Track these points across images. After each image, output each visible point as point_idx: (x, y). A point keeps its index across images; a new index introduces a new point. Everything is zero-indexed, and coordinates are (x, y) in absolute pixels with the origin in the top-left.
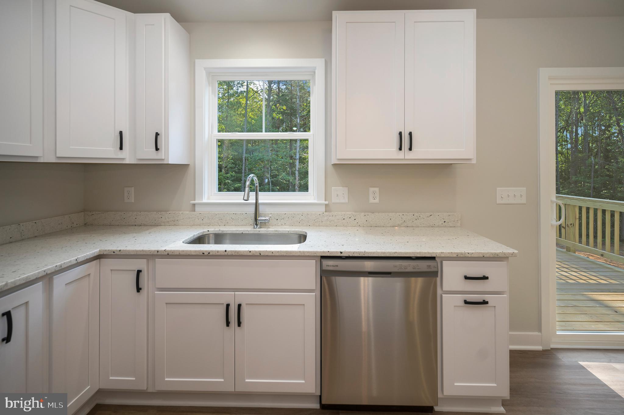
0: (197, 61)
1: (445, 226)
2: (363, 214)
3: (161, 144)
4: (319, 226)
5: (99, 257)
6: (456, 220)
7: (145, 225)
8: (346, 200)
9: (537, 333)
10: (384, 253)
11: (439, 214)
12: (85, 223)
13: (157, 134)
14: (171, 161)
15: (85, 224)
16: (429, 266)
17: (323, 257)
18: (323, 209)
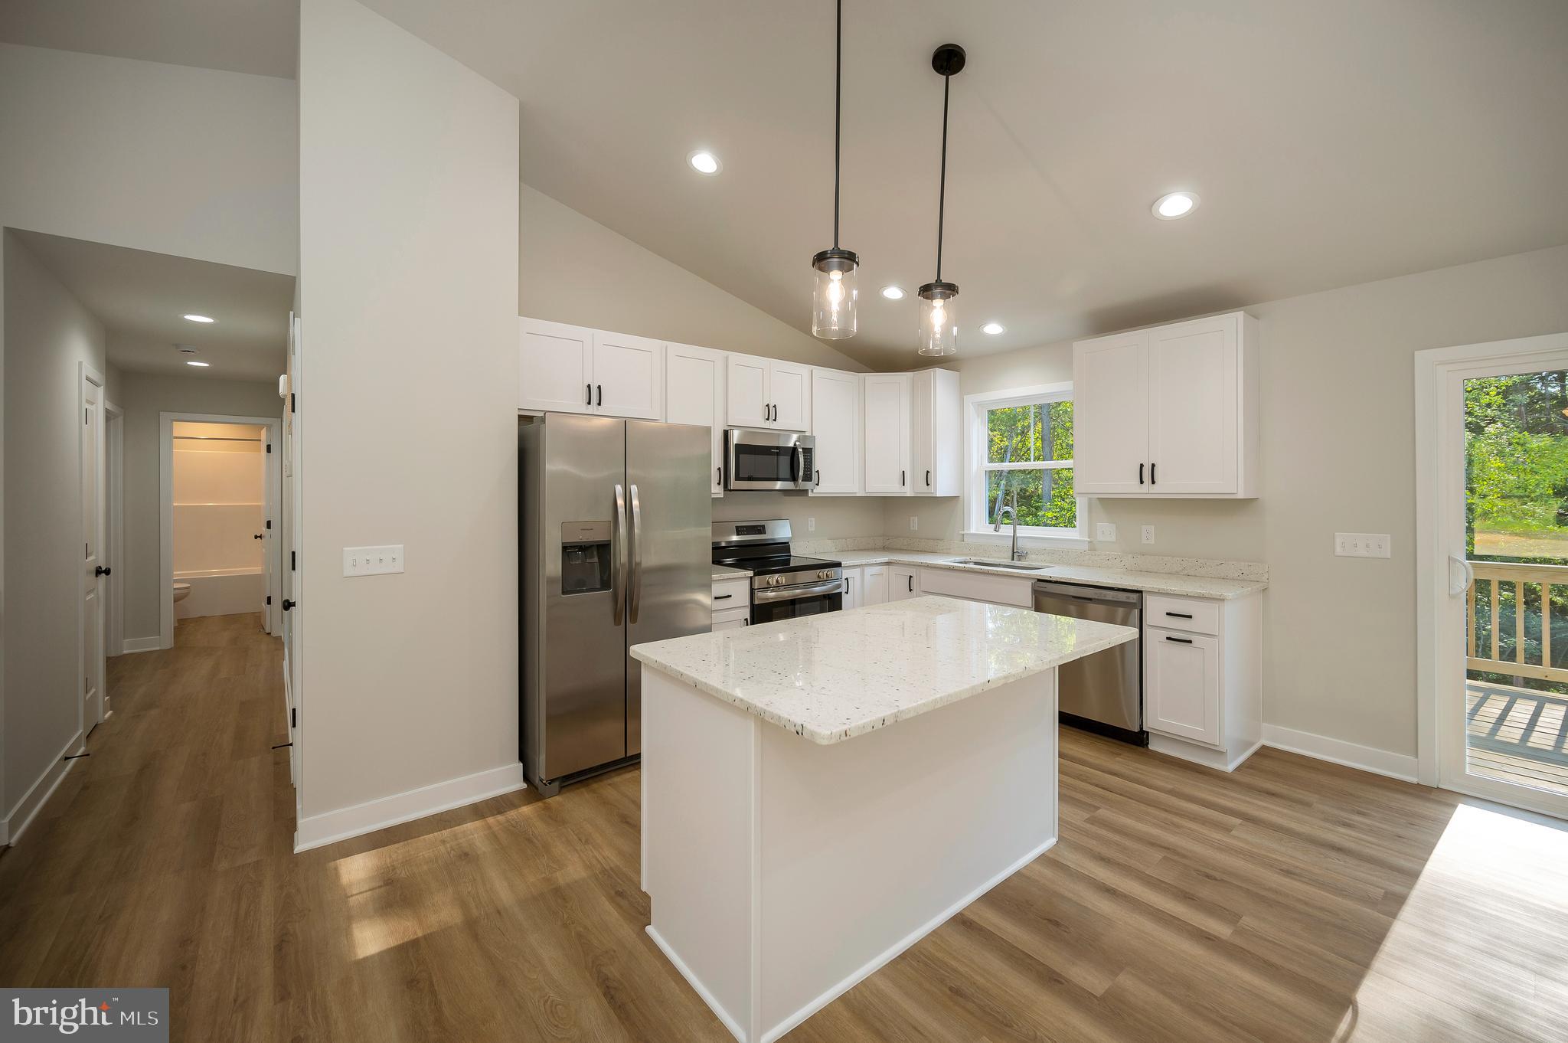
0: (965, 397)
1: (1244, 580)
2: (1130, 556)
3: (931, 481)
4: (1080, 565)
5: (888, 564)
6: (1260, 572)
7: (925, 551)
8: (1113, 538)
9: (1412, 758)
10: (1088, 581)
11: (1234, 563)
12: (884, 546)
13: (928, 472)
14: (939, 494)
16: (1128, 597)
17: (1039, 580)
18: (1086, 547)
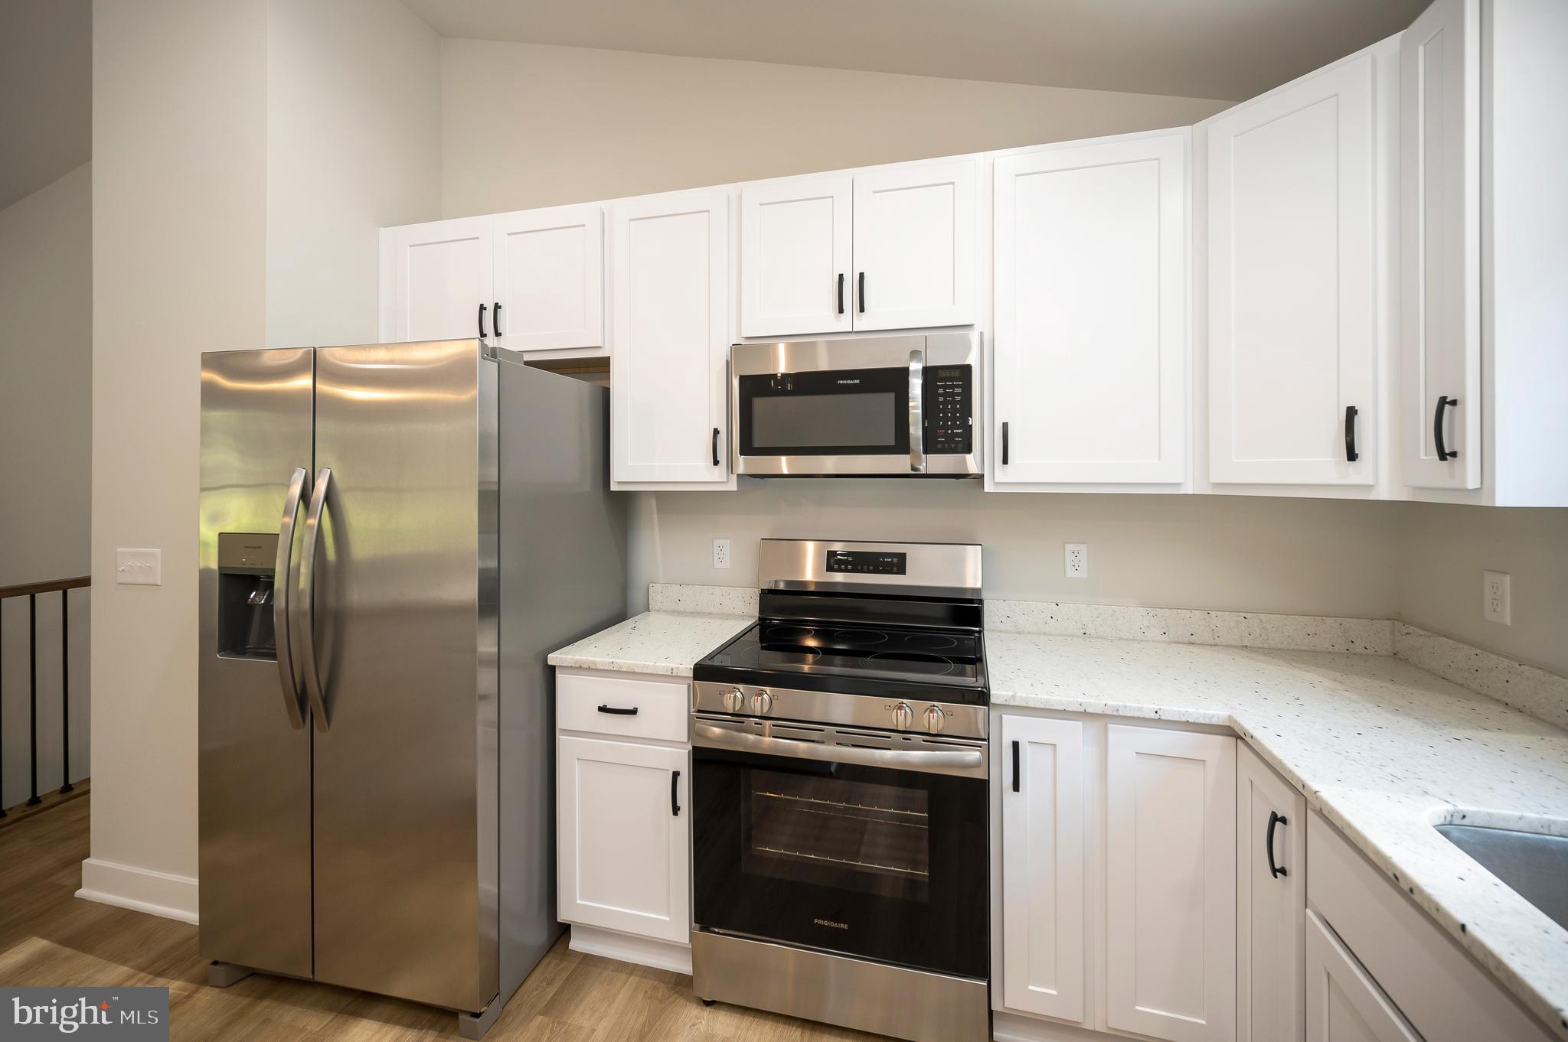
12: (1395, 651)
13: (1444, 404)
15: (1395, 654)
